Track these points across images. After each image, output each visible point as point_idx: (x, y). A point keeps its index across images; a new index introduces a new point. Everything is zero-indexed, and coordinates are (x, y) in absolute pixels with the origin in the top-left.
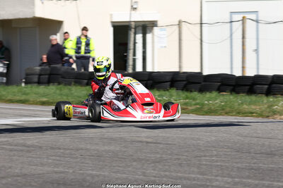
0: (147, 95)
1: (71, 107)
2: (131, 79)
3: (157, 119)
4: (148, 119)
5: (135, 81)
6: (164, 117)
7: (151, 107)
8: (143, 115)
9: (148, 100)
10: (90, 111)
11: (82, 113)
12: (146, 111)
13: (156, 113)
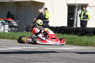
0: (54, 35)
1: (25, 38)
2: (48, 29)
3: (57, 44)
4: (53, 44)
5: (49, 30)
6: (59, 43)
7: (55, 39)
8: (52, 42)
9: (54, 37)
10: (32, 40)
11: (29, 41)
12: (53, 41)
13: (57, 42)
